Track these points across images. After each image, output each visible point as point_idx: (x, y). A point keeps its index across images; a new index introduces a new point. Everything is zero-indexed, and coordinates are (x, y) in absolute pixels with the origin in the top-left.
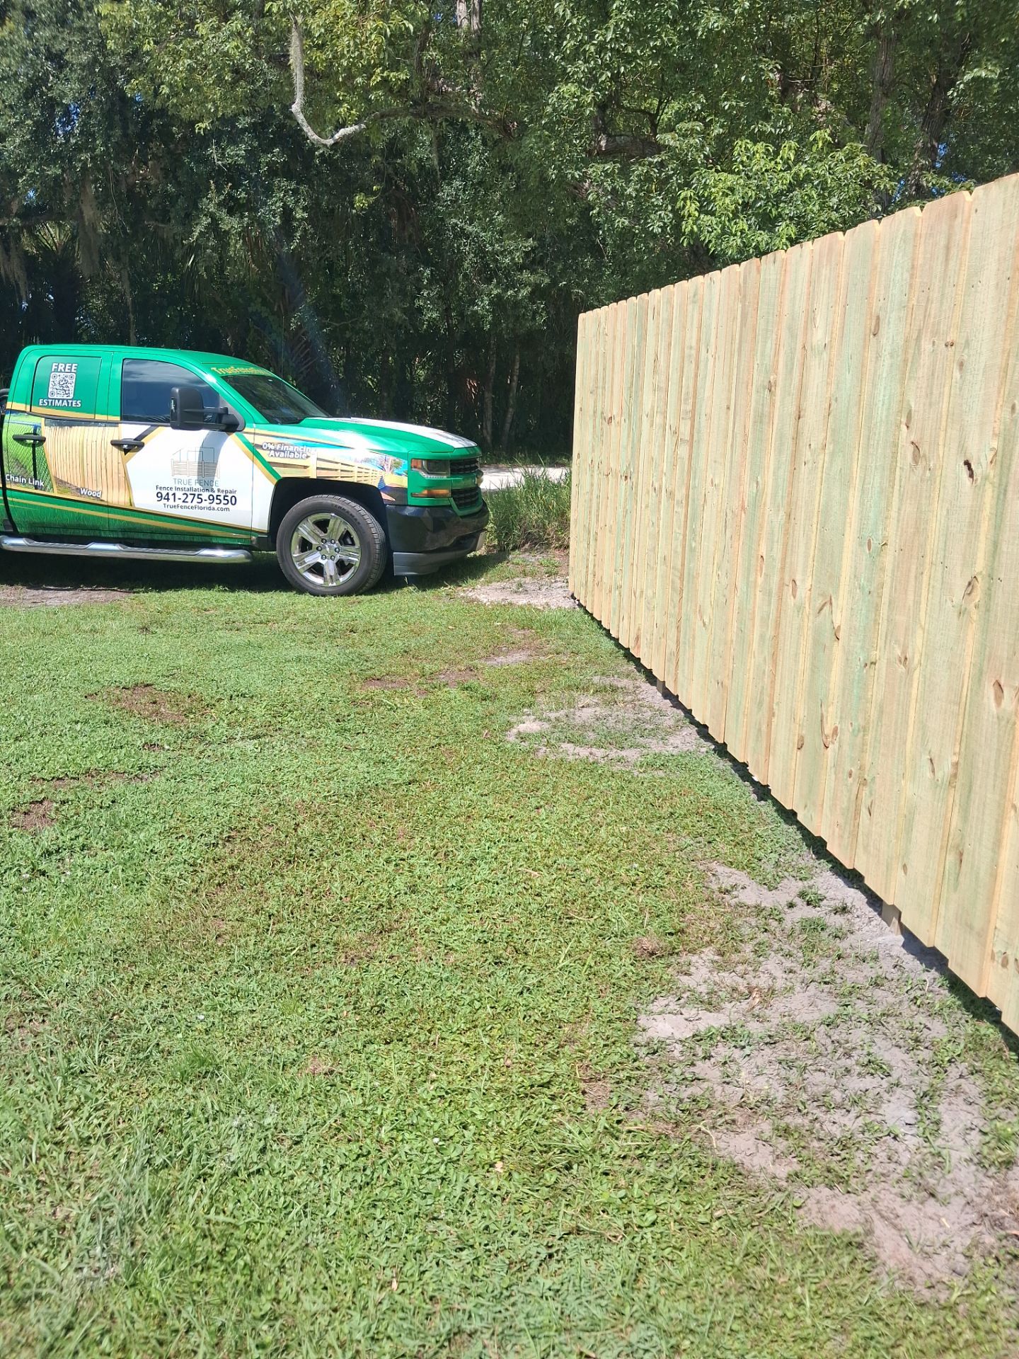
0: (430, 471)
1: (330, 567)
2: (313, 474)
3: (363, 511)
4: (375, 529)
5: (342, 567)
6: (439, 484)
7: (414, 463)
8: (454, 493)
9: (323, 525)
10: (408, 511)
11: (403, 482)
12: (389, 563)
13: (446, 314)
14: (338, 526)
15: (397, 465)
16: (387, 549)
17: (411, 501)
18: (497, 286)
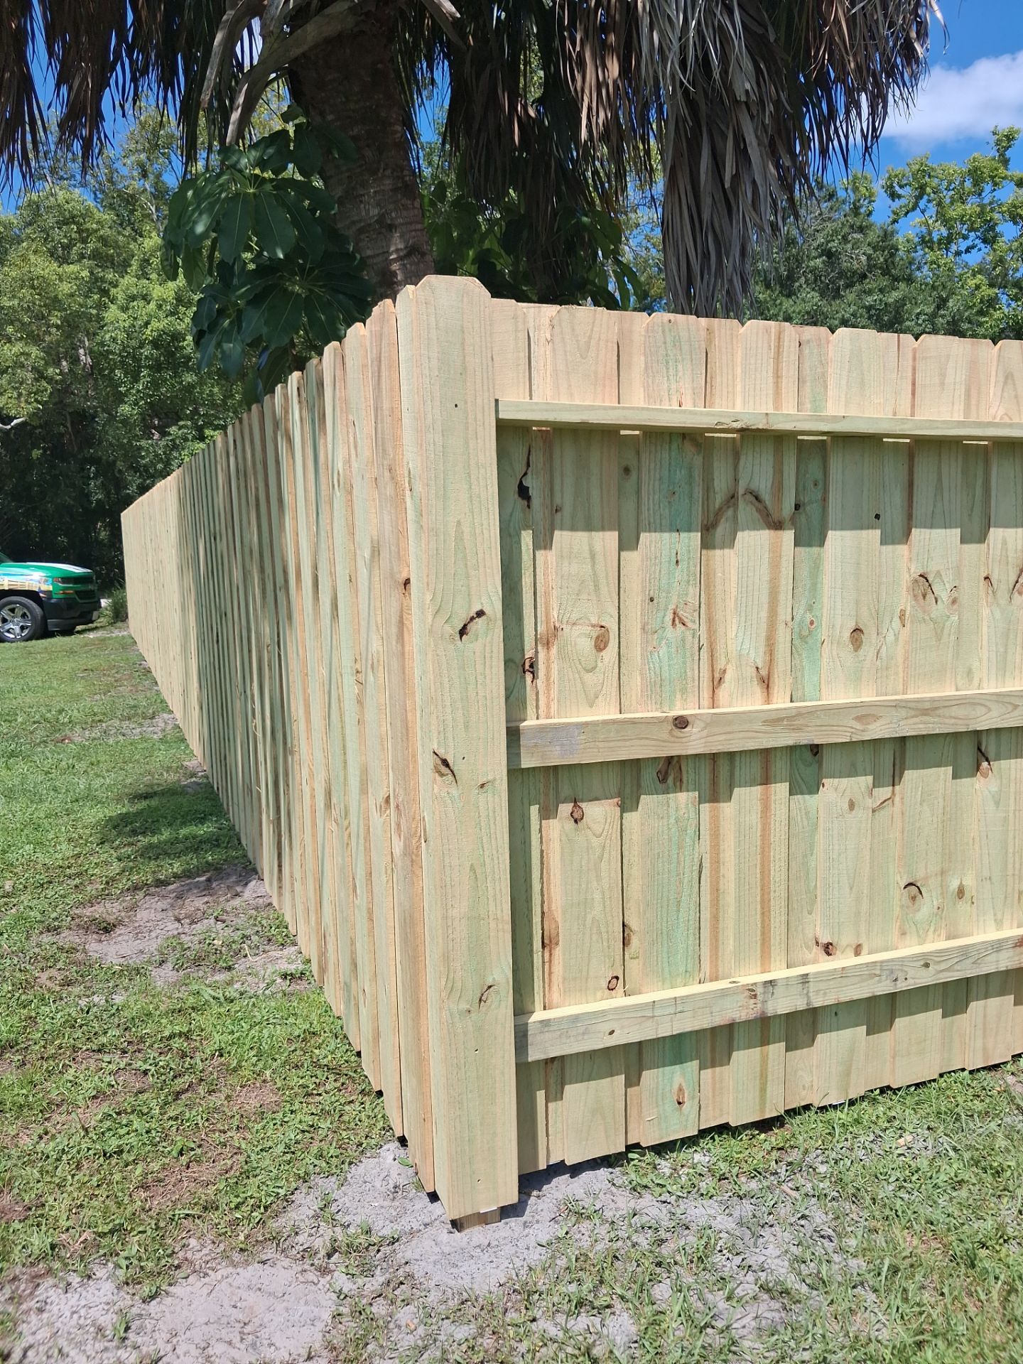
0: (63, 583)
1: (17, 629)
2: (6, 588)
3: (31, 602)
4: (37, 610)
5: (22, 628)
6: (68, 588)
7: (55, 580)
8: (77, 592)
9: (12, 610)
10: (53, 601)
11: (51, 588)
12: (46, 625)
13: (108, 494)
14: (19, 612)
15: (46, 581)
16: (44, 618)
17: (54, 596)
18: (139, 478)
